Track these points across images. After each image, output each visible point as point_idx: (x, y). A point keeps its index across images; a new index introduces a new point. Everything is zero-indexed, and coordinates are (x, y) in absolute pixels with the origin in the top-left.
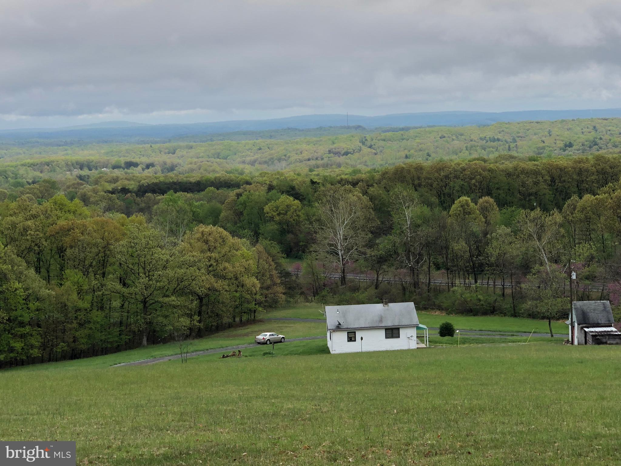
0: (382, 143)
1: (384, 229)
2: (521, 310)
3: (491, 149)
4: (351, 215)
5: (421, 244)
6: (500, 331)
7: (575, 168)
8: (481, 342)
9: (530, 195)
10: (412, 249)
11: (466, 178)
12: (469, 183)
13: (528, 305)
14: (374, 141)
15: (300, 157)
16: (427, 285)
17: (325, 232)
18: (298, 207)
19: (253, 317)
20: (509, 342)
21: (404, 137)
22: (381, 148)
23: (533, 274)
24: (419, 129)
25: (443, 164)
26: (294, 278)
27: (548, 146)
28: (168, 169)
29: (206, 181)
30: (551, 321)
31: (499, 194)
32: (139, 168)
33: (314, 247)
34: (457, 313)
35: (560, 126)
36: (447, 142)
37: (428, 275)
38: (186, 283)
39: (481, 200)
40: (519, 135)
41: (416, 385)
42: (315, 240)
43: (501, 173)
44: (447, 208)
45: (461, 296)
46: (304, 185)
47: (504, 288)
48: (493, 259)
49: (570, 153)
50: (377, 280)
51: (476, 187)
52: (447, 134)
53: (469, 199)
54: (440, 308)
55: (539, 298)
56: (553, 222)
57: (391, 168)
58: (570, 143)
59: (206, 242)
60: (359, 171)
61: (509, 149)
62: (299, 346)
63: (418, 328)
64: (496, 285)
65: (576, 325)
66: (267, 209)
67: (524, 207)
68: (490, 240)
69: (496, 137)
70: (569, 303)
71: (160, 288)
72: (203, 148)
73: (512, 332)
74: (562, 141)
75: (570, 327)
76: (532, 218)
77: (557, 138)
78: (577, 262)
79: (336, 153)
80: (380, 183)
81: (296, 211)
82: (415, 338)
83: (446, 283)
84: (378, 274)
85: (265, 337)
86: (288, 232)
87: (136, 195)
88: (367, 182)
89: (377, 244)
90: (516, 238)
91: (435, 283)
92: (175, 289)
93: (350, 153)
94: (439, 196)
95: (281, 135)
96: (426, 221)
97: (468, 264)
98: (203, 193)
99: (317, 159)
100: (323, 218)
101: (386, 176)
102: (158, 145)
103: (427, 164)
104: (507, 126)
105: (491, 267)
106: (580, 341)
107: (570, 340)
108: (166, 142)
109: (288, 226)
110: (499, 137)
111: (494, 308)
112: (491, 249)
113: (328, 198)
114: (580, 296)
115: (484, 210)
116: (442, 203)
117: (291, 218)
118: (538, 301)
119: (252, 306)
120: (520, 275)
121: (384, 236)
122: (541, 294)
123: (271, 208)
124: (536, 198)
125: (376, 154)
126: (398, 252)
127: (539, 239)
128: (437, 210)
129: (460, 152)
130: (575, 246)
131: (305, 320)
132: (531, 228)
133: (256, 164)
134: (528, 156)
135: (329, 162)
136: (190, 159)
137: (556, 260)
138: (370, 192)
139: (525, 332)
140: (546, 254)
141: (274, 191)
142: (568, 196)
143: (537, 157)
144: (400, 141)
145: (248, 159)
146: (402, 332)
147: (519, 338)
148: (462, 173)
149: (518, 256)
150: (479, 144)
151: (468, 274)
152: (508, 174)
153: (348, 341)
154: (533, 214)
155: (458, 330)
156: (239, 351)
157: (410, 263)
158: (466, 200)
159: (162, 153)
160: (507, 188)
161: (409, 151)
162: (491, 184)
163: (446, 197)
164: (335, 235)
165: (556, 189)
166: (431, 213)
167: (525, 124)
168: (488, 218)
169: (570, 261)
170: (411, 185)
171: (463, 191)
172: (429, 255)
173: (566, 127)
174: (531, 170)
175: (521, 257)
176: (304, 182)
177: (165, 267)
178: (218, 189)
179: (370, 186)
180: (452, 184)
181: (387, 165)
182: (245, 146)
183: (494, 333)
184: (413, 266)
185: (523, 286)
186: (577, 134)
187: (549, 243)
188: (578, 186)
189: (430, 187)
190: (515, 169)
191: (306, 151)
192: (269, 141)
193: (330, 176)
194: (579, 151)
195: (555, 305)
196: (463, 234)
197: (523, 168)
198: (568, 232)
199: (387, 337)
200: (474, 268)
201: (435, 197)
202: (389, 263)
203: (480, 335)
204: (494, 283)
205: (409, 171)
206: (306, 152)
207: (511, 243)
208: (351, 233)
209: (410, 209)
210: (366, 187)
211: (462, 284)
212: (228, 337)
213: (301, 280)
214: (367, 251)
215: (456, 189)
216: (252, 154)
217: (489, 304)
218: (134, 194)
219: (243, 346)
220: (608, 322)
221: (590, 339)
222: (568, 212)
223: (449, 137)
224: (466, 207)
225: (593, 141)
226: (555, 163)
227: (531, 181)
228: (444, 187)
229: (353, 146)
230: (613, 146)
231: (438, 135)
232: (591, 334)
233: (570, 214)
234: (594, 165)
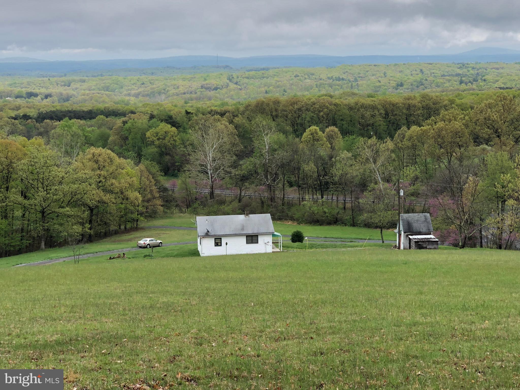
0: (246, 80)
1: (247, 152)
2: (358, 221)
3: (337, 87)
4: (219, 140)
5: (277, 165)
6: (341, 238)
7: (404, 104)
8: (326, 247)
9: (368, 125)
10: (270, 169)
11: (315, 111)
12: (318, 115)
13: (364, 216)
14: (239, 78)
15: (177, 91)
16: (282, 200)
17: (197, 154)
18: (174, 133)
19: (135, 226)
20: (348, 247)
21: (265, 75)
22: (245, 85)
23: (369, 191)
24: (277, 69)
25: (297, 99)
26: (170, 193)
27: (383, 85)
28: (64, 99)
29: (97, 110)
30: (383, 230)
31: (343, 125)
32: (39, 98)
33: (188, 167)
34: (306, 223)
35: (393, 69)
36: (300, 80)
37: (282, 191)
38: (79, 196)
39: (327, 129)
40: (360, 75)
41: (271, 283)
42: (188, 161)
43: (345, 107)
44: (299, 135)
45: (310, 209)
46: (180, 115)
47: (345, 202)
48: (336, 179)
49: (401, 91)
50: (240, 195)
51: (324, 118)
52: (301, 74)
53: (318, 128)
54: (292, 219)
55: (373, 211)
56: (386, 148)
57: (253, 102)
58: (401, 83)
59: (97, 162)
60: (227, 104)
61: (352, 87)
62: (174, 250)
63: (274, 235)
64: (339, 200)
65: (402, 233)
66: (148, 134)
67: (363, 136)
68: (335, 163)
69: (341, 77)
70: (397, 215)
71: (56, 201)
72: (94, 82)
73: (352, 239)
74: (395, 81)
75: (398, 235)
76: (369, 144)
77: (391, 78)
78: (405, 181)
79: (207, 89)
80: (244, 114)
81: (173, 136)
82: (271, 243)
83: (298, 198)
84: (241, 190)
85: (145, 242)
86: (167, 154)
87: (36, 121)
88: (233, 113)
89: (241, 165)
90: (356, 161)
91: (288, 198)
92: (69, 201)
93: (219, 88)
94: (293, 126)
95: (162, 72)
96: (281, 146)
97: (316, 183)
98: (94, 120)
99: (191, 93)
100: (196, 142)
101: (249, 108)
102: (55, 79)
103: (283, 98)
104: (350, 68)
105: (335, 185)
106: (405, 246)
107: (398, 245)
108: (62, 76)
109: (166, 149)
110: (344, 77)
111: (337, 219)
112: (335, 170)
113: (200, 126)
114: (407, 209)
115: (330, 138)
116: (295, 131)
117: (168, 142)
118: (373, 214)
119: (135, 216)
120: (359, 192)
121: (247, 159)
122: (375, 208)
123: (152, 134)
124: (373, 128)
125: (241, 89)
126: (258, 172)
127: (375, 162)
128: (291, 137)
129: (311, 89)
130: (403, 169)
131: (180, 228)
132: (368, 153)
133: (140, 97)
134: (367, 93)
135: (202, 96)
136: (83, 91)
137: (388, 180)
138: (235, 122)
139: (361, 239)
140: (380, 175)
141: (154, 120)
142: (398, 127)
143: (374, 94)
144: (261, 79)
145: (133, 92)
146: (260, 239)
147: (356, 244)
148: (312, 106)
149: (357, 176)
150: (327, 82)
151: (316, 191)
152: (350, 108)
153: (215, 246)
154: (370, 141)
155: (306, 237)
156: (124, 254)
157: (268, 181)
158: (315, 129)
159: (59, 85)
160: (349, 119)
161: (269, 88)
162: (336, 116)
163: (299, 126)
164: (206, 157)
165: (389, 121)
166: (285, 140)
167: (365, 67)
168: (333, 144)
169: (398, 180)
170: (270, 116)
171: (312, 122)
172: (284, 174)
173: (398, 70)
174: (369, 105)
175: (360, 177)
176: (180, 112)
177: (61, 183)
178: (107, 117)
179: (236, 116)
180: (304, 115)
181: (250, 99)
182: (130, 81)
183: (336, 240)
184: (271, 184)
185: (360, 201)
186: (407, 76)
187: (383, 165)
188: (407, 119)
189: (285, 118)
190: (356, 104)
191: (182, 86)
192: (151, 77)
193: (202, 107)
194: (409, 90)
195: (386, 216)
196: (312, 157)
197: (362, 103)
198: (398, 156)
199: (247, 243)
200: (321, 186)
201: (290, 127)
202: (250, 181)
203: (325, 241)
204: (337, 198)
205: (268, 105)
206: (182, 87)
207: (351, 166)
208: (219, 155)
209: (269, 135)
210: (232, 117)
211: (311, 199)
212: (114, 242)
213: (176, 195)
214: (232, 171)
215: (307, 119)
216: (136, 88)
217: (333, 216)
218: (34, 120)
219: (127, 249)
220: (427, 231)
221: (413, 244)
222: (398, 141)
223: (302, 76)
224: (315, 135)
225: (420, 82)
226: (389, 100)
227: (369, 114)
228: (297, 118)
229: (221, 82)
230: (436, 86)
231: (293, 74)
232: (414, 240)
233: (400, 142)
234: (420, 102)
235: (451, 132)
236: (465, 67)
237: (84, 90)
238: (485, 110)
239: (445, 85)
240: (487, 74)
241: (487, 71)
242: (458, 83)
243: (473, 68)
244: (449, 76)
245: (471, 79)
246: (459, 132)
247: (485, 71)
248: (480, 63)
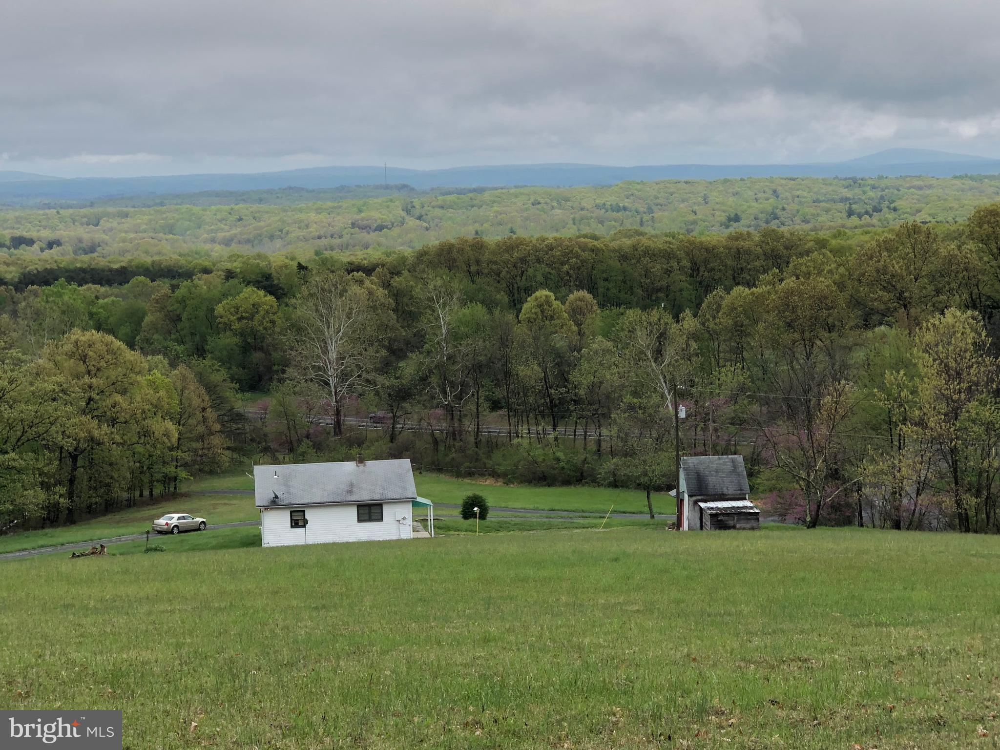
0: (438, 212)
2: (600, 473)
3: (612, 222)
4: (349, 317)
5: (465, 366)
7: (729, 248)
8: (529, 528)
9: (658, 290)
10: (450, 375)
11: (553, 263)
12: (558, 270)
14: (426, 208)
15: (305, 233)
16: (475, 435)
17: (306, 346)
18: (272, 307)
19: (172, 489)
20: (577, 528)
21: (475, 202)
22: (436, 220)
24: (499, 191)
25: (518, 239)
26: (259, 424)
27: (701, 220)
28: (84, 250)
29: (137, 267)
31: (608, 289)
32: (36, 247)
33: (289, 372)
34: (521, 482)
35: (721, 188)
36: (543, 211)
37: (476, 419)
38: (40, 429)
39: (572, 295)
40: (659, 201)
42: (289, 359)
45: (529, 454)
46: (286, 271)
47: (600, 440)
48: (582, 393)
49: (735, 230)
50: (394, 427)
51: (570, 277)
52: (544, 199)
53: (552, 294)
54: (494, 474)
57: (433, 246)
58: (736, 215)
59: (84, 359)
61: (640, 222)
63: (415, 504)
65: (686, 496)
66: (219, 309)
68: (579, 361)
69: (621, 205)
72: (146, 217)
74: (724, 211)
76: (644, 323)
77: (718, 206)
79: (363, 228)
80: (414, 270)
81: (268, 313)
82: (409, 521)
83: (508, 432)
84: (394, 418)
85: (169, 522)
86: (256, 349)
87: (15, 289)
89: (400, 369)
90: (620, 357)
91: (489, 432)
92: (18, 440)
93: (386, 227)
94: (510, 293)
95: (278, 197)
96: (478, 328)
97: (542, 400)
98: (126, 286)
99: (332, 236)
100: (304, 323)
101: (426, 257)
102: (71, 211)
104: (639, 187)
105: (578, 404)
106: (693, 524)
108: (85, 207)
109: (255, 339)
110: (626, 204)
111: (582, 473)
112: (578, 375)
113: (313, 290)
114: (720, 452)
115: (577, 313)
117: (259, 325)
119: (170, 469)
123: (226, 309)
124: (666, 295)
125: (428, 229)
127: (657, 359)
128: (499, 312)
129: (563, 227)
130: (716, 370)
132: (643, 340)
133: (233, 244)
135: (351, 241)
136: (123, 234)
138: (393, 283)
140: (666, 383)
141: (233, 281)
142: (709, 290)
144: (467, 209)
145: (222, 235)
146: (386, 510)
148: (547, 253)
150: (594, 215)
151: (543, 417)
152: (623, 256)
153: (292, 527)
154: (645, 316)
157: (446, 399)
158: (546, 296)
159: (76, 223)
160: (620, 278)
161: (483, 225)
162: (595, 272)
164: (325, 352)
165: (700, 283)
166: (487, 317)
167: (668, 185)
168: (583, 326)
170: (464, 273)
171: (549, 284)
172: (478, 385)
173: (731, 190)
174: (660, 251)
176: (286, 267)
178: (153, 280)
179: (397, 274)
180: (531, 271)
182: (215, 214)
184: (452, 404)
186: (747, 202)
187: (673, 364)
188: (732, 277)
189: (495, 277)
190: (635, 248)
191: (316, 223)
192: (255, 207)
194: (750, 229)
195: (657, 463)
197: (646, 247)
198: (705, 347)
199: (359, 520)
200: (552, 407)
201: (502, 293)
202: (413, 399)
204: (585, 431)
205: (461, 251)
206: (315, 225)
207: (611, 366)
208: (351, 348)
209: (447, 308)
210: (389, 276)
211: (532, 433)
213: (268, 428)
214: (377, 379)
215: (536, 279)
216: (227, 227)
217: (575, 466)
218: (11, 287)
219: (131, 537)
220: (739, 492)
221: (707, 521)
222: (708, 316)
223: (546, 203)
224: (546, 307)
225: (772, 213)
226: (698, 240)
227: (659, 267)
228: (518, 278)
229: (391, 215)
230: (803, 221)
231: (529, 200)
232: (709, 512)
233: (711, 319)
234: (760, 244)
235: (810, 297)
236: (857, 185)
237: (126, 232)
238: (878, 254)
239: (820, 219)
240: (900, 199)
241: (900, 193)
242: (845, 215)
243: (874, 187)
244: (827, 201)
245: (869, 208)
246: (826, 298)
247: (896, 192)
248: (887, 177)
